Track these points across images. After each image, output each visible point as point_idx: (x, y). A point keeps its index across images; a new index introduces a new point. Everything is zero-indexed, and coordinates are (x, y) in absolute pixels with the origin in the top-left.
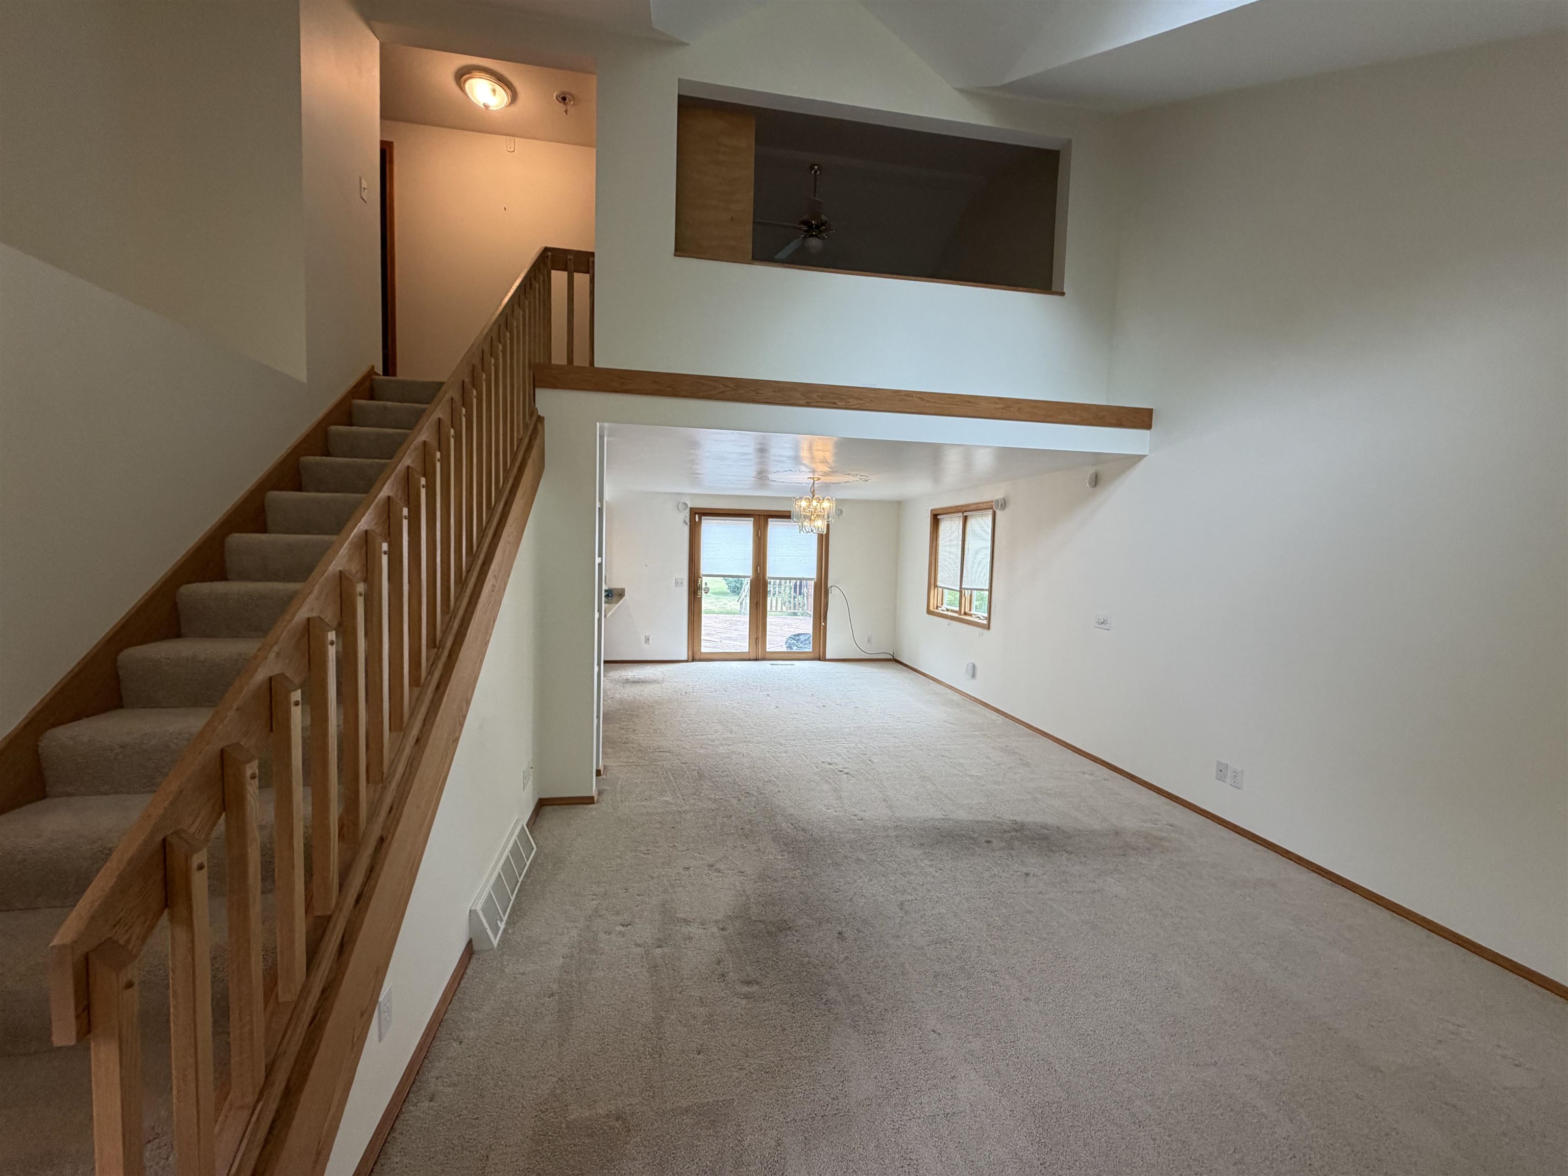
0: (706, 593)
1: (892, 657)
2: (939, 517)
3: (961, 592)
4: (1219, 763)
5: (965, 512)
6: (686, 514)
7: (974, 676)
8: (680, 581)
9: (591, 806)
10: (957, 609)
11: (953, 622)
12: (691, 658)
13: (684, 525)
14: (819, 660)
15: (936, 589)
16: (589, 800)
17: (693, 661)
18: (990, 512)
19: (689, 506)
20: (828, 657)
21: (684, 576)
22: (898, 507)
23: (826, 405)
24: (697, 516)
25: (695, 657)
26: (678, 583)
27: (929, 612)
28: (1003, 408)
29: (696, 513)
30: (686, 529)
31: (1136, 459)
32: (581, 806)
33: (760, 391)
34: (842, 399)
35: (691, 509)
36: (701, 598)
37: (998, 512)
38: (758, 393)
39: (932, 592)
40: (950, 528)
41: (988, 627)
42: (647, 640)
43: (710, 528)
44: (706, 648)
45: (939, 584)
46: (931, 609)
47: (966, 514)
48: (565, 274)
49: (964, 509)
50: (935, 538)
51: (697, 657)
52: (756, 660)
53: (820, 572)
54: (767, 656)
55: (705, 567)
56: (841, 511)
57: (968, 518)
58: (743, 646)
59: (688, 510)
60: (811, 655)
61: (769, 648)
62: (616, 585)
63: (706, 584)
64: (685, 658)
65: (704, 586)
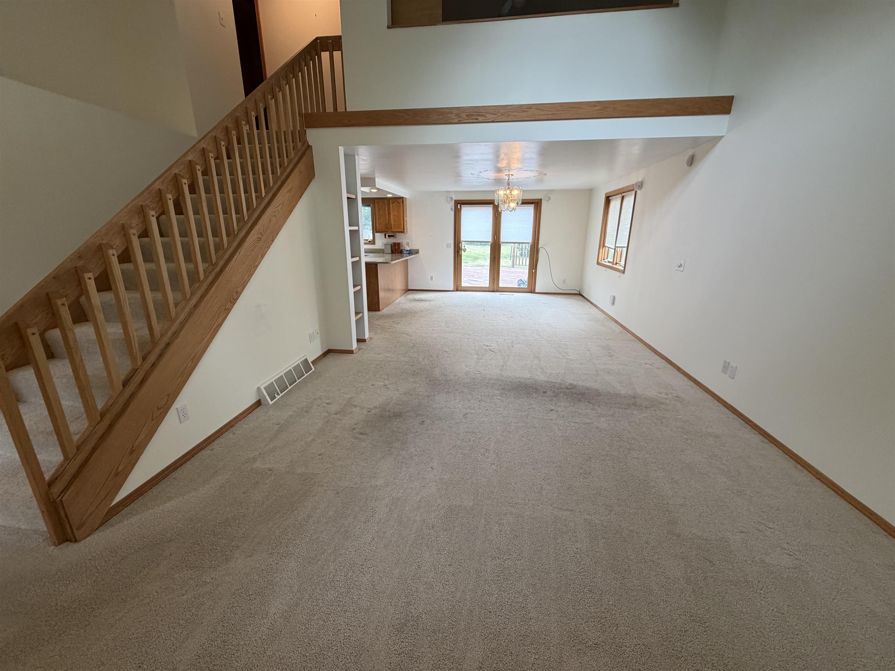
0: (464, 252)
1: (578, 293)
2: (610, 198)
3: (615, 249)
4: (725, 362)
5: (622, 193)
6: (452, 204)
7: (613, 304)
8: (449, 245)
9: (352, 355)
10: (612, 260)
11: (608, 269)
12: (455, 289)
13: (451, 211)
14: (531, 292)
15: (604, 248)
16: (351, 352)
17: (457, 290)
18: (634, 192)
19: (454, 199)
20: (537, 291)
21: (452, 242)
22: (590, 192)
23: (472, 121)
24: (459, 205)
25: (458, 288)
26: (448, 246)
27: (598, 263)
28: (601, 110)
29: (458, 203)
30: (452, 214)
31: (715, 140)
32: (343, 354)
33: (429, 116)
34: (482, 116)
35: (455, 201)
36: (461, 255)
37: (638, 192)
38: (428, 118)
39: (601, 250)
40: (615, 204)
41: (624, 272)
42: (432, 278)
43: (466, 212)
44: (464, 284)
45: (606, 245)
46: (599, 261)
47: (623, 194)
48: (328, 53)
49: (622, 191)
50: (606, 213)
51: (459, 289)
52: (493, 291)
53: (534, 239)
54: (500, 289)
55: (464, 236)
56: (550, 198)
57: (625, 197)
58: (486, 283)
59: (453, 202)
60: (527, 290)
61: (501, 285)
62: (414, 247)
63: (464, 246)
64: (452, 289)
65: (463, 248)
